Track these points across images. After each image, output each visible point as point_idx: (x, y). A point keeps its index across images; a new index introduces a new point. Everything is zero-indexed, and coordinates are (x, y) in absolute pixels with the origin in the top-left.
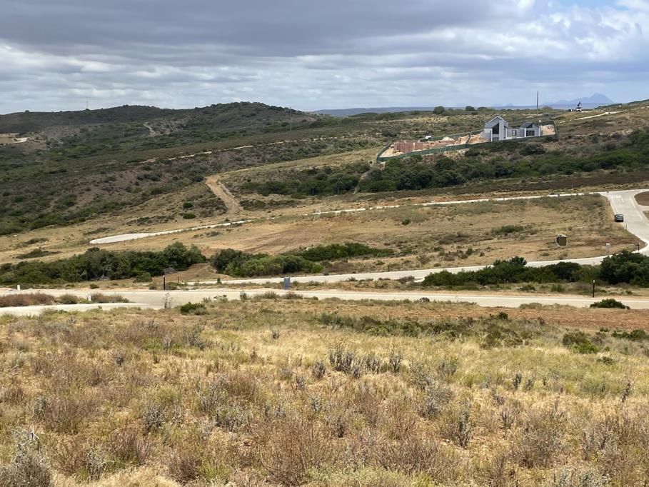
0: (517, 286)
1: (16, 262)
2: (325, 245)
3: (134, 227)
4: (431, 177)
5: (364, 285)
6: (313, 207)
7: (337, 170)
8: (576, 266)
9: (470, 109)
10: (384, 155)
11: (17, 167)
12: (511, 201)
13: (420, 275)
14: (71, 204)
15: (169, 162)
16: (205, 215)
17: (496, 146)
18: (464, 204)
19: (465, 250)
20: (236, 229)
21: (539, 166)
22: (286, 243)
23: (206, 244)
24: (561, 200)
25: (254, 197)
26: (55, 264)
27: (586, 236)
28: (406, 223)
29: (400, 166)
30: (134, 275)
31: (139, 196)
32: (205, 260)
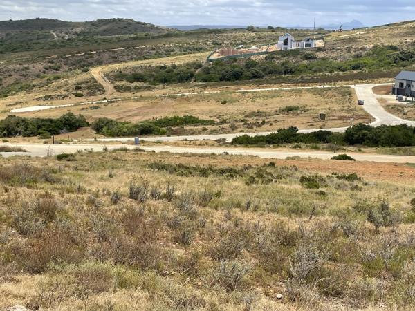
0: (290, 145)
2: (170, 117)
3: (41, 102)
4: (242, 73)
5: (192, 143)
6: (164, 91)
7: (180, 66)
8: (329, 133)
9: (270, 28)
10: (212, 58)
12: (293, 90)
13: (230, 137)
15: (66, 58)
16: (90, 94)
17: (285, 53)
18: (263, 92)
19: (260, 122)
20: (110, 105)
21: (313, 67)
22: (144, 115)
23: (90, 114)
24: (325, 90)
25: (124, 83)
27: (338, 114)
28: (224, 103)
29: (222, 65)
30: (39, 134)
31: (45, 81)
32: (88, 125)
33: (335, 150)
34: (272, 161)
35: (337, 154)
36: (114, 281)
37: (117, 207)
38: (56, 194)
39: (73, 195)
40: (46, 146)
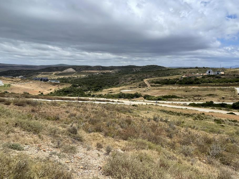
0: (211, 107)
1: (107, 94)
2: (167, 95)
3: (129, 89)
4: (193, 82)
5: (175, 104)
6: (166, 87)
7: (172, 79)
8: (226, 104)
9: (204, 67)
10: (182, 77)
11: (109, 76)
12: (212, 88)
13: (188, 103)
14: (118, 84)
15: (137, 76)
16: (143, 87)
17: (209, 76)
18: (201, 88)
19: (199, 99)
20: (149, 90)
21: (220, 81)
22: (159, 94)
23: (143, 93)
24: (224, 89)
25: (153, 84)
26: (114, 95)
27: (230, 98)
28: (186, 92)
29: (186, 79)
30: (128, 98)
31: (130, 83)
32: (142, 96)
33: (228, 111)
34: (203, 113)
35: (229, 112)
36: (147, 146)
37: (149, 123)
38: (131, 116)
39: (136, 117)
40: (130, 102)
